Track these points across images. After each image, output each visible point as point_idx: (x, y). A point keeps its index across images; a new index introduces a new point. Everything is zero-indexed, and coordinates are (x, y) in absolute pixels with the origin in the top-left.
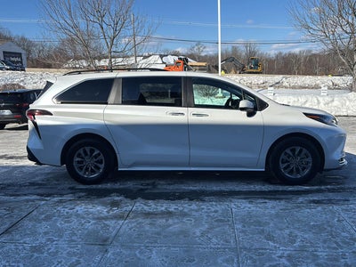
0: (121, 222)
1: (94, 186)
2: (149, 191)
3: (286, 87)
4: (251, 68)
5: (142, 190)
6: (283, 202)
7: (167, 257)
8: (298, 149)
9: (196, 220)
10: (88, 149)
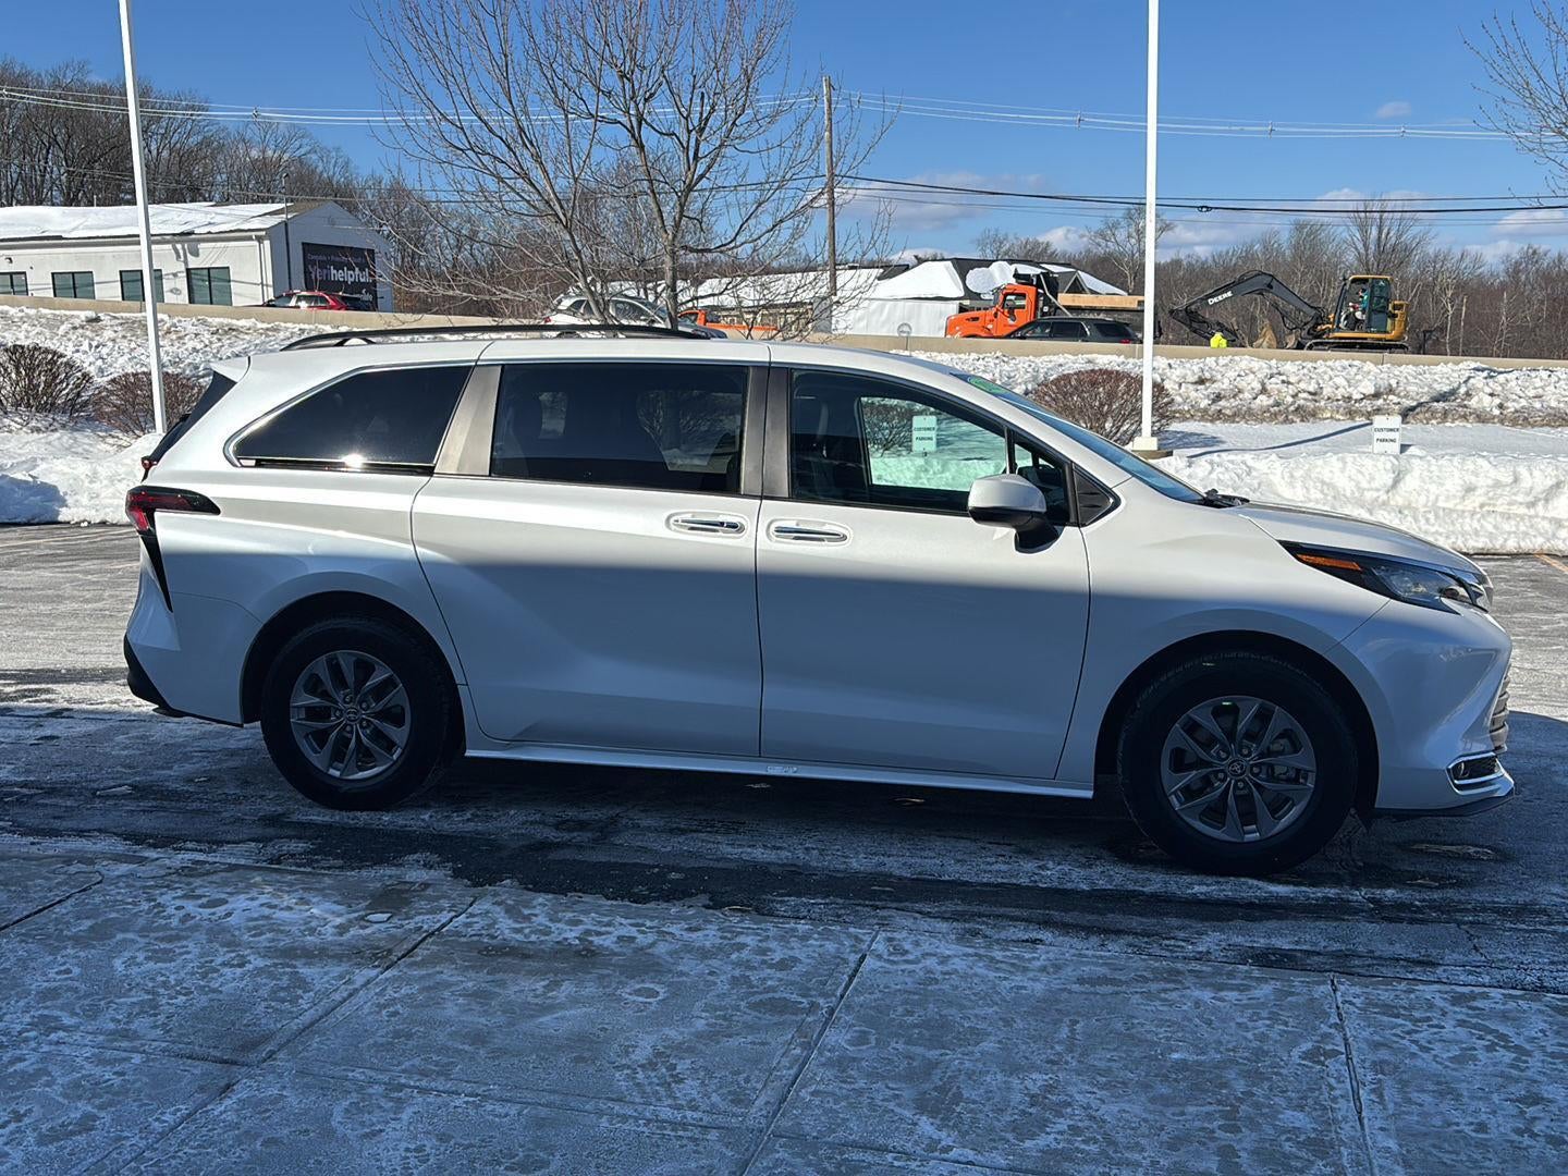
0: (362, 975)
1: (364, 817)
2: (567, 854)
3: (1482, 418)
4: (1354, 324)
5: (545, 846)
6: (1115, 947)
7: (443, 1138)
8: (1251, 707)
9: (676, 991)
10: (346, 659)
